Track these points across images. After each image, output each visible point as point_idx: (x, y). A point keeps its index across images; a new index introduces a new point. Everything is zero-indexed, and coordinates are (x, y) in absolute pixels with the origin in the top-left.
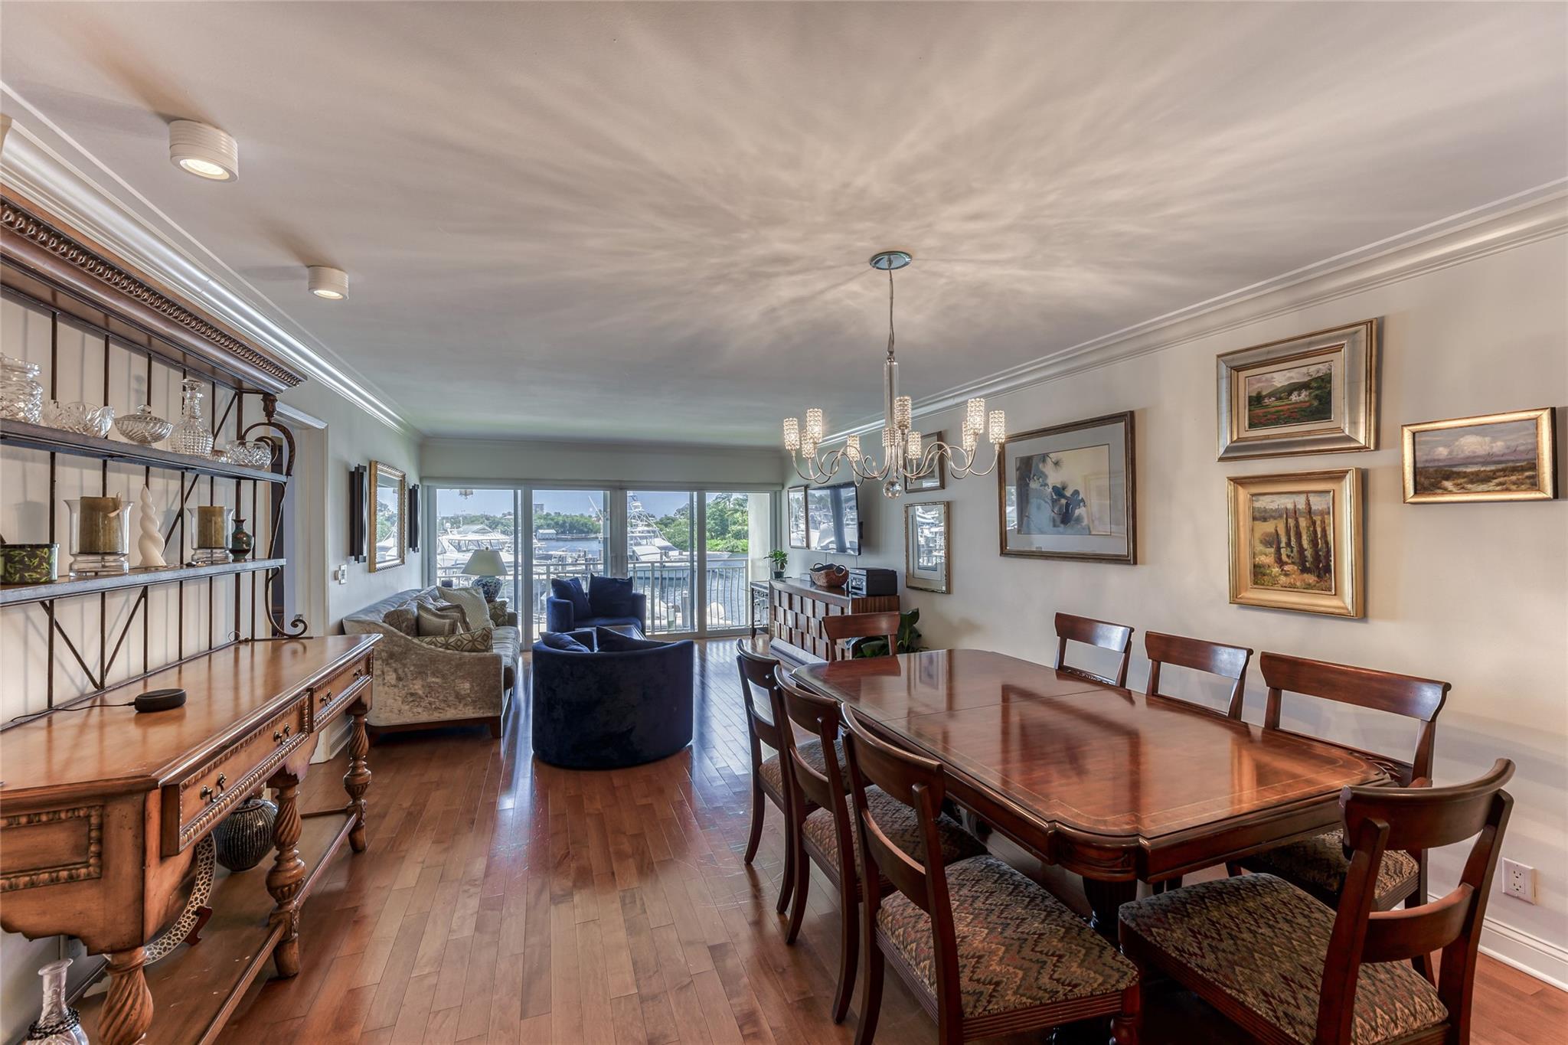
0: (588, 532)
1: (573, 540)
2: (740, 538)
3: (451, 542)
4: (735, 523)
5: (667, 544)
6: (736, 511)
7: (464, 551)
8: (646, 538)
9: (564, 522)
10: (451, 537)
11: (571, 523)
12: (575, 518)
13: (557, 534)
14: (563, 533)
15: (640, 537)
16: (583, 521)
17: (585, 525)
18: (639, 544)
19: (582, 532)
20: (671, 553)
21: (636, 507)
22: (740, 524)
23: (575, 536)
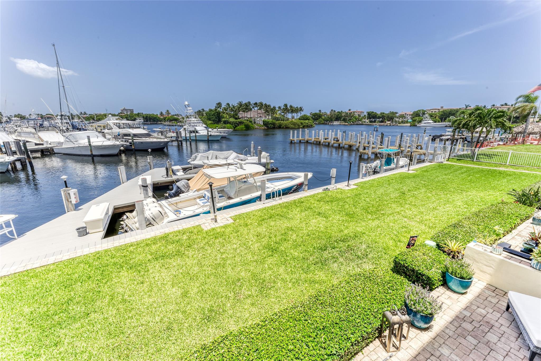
0: (157, 121)
1: (151, 124)
2: (226, 124)
4: (223, 118)
6: (224, 113)
7: (122, 128)
9: (147, 117)
11: (149, 117)
12: (151, 115)
13: (144, 122)
14: (147, 121)
16: (154, 116)
17: (155, 118)
18: (196, 126)
19: (154, 121)
21: (190, 110)
22: (225, 118)
23: (152, 123)
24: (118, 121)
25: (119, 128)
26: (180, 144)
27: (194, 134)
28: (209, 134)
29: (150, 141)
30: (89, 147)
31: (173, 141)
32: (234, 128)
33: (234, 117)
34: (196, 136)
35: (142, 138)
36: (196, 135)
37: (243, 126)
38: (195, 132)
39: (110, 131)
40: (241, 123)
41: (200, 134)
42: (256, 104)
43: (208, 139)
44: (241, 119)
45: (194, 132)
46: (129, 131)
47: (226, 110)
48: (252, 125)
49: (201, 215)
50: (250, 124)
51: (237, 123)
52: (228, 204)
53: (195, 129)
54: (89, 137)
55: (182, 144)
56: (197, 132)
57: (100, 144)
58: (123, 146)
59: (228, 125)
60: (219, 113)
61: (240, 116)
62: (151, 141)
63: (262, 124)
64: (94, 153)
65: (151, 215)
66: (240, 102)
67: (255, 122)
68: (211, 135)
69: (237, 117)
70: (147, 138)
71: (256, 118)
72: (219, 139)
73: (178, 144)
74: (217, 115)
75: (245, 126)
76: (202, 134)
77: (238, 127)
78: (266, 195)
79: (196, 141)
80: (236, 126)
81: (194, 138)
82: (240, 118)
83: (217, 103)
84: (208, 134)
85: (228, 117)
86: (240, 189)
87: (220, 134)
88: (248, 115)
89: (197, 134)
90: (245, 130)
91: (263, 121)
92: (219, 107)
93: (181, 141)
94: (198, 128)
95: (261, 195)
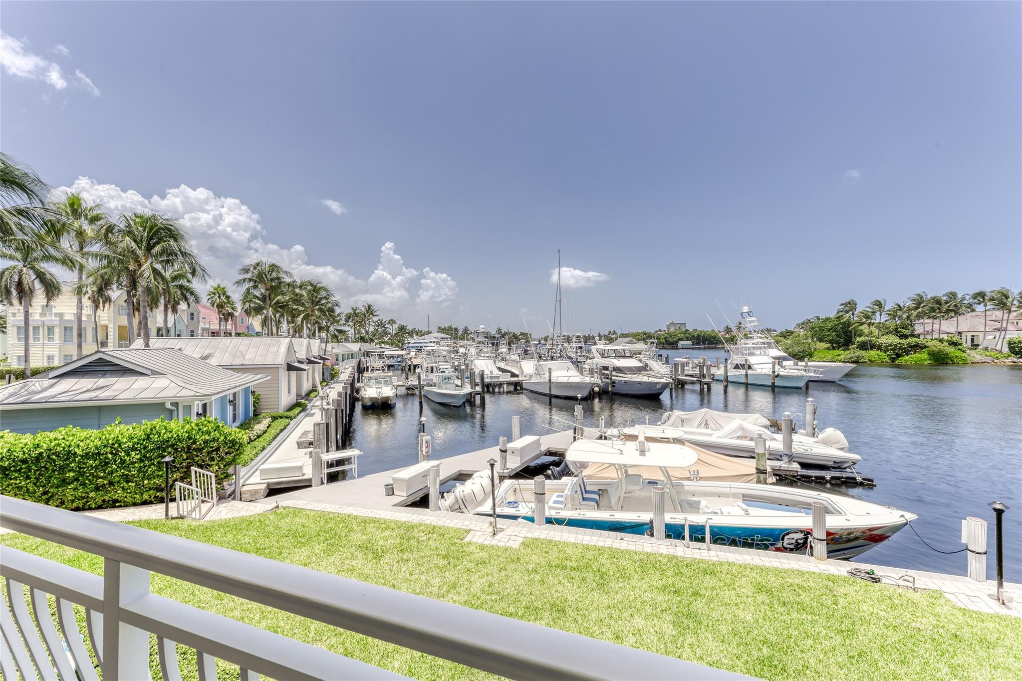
0: (717, 343)
2: (866, 349)
3: (597, 350)
4: (860, 335)
5: (783, 354)
6: (863, 324)
7: (606, 357)
8: (760, 348)
9: (699, 336)
10: (598, 347)
11: (704, 336)
12: (708, 333)
13: (693, 344)
14: (698, 343)
15: (754, 348)
17: (714, 338)
18: (753, 354)
19: (712, 343)
20: (785, 363)
22: (867, 336)
24: (602, 347)
25: (603, 356)
26: (706, 389)
27: (743, 372)
28: (776, 374)
29: (637, 380)
30: (548, 384)
31: (693, 383)
32: (893, 360)
33: (896, 332)
34: (747, 375)
35: (626, 374)
36: (746, 373)
37: (925, 356)
38: (746, 367)
39: (591, 361)
40: (917, 347)
41: (755, 372)
42: (980, 296)
43: (773, 383)
44: (922, 337)
45: (743, 366)
46: (612, 362)
47: (868, 317)
48: (959, 353)
49: (520, 520)
50: (951, 350)
51: (900, 348)
52: (581, 517)
53: (746, 361)
54: (550, 371)
55: (709, 389)
56: (750, 367)
57: (565, 380)
58: (598, 386)
59: (873, 353)
60: (848, 324)
61: (919, 329)
62: (639, 380)
63: (1006, 349)
64: (554, 392)
65: (461, 494)
66: (918, 295)
67: (975, 346)
68: (778, 376)
69: (906, 332)
70: (635, 374)
71: (981, 335)
72: (802, 384)
73: (702, 391)
74: (842, 328)
75: (929, 354)
76: (759, 371)
77: (906, 358)
78: (666, 525)
79: (747, 385)
80: (898, 356)
81: (743, 380)
82: (918, 336)
83: (844, 302)
84: (774, 372)
85: (876, 332)
86: (629, 495)
87: (805, 374)
88: (948, 326)
89: (750, 372)
90: (930, 365)
91: (1010, 344)
92: (847, 312)
93: (708, 384)
94: (752, 360)
95: (651, 522)
